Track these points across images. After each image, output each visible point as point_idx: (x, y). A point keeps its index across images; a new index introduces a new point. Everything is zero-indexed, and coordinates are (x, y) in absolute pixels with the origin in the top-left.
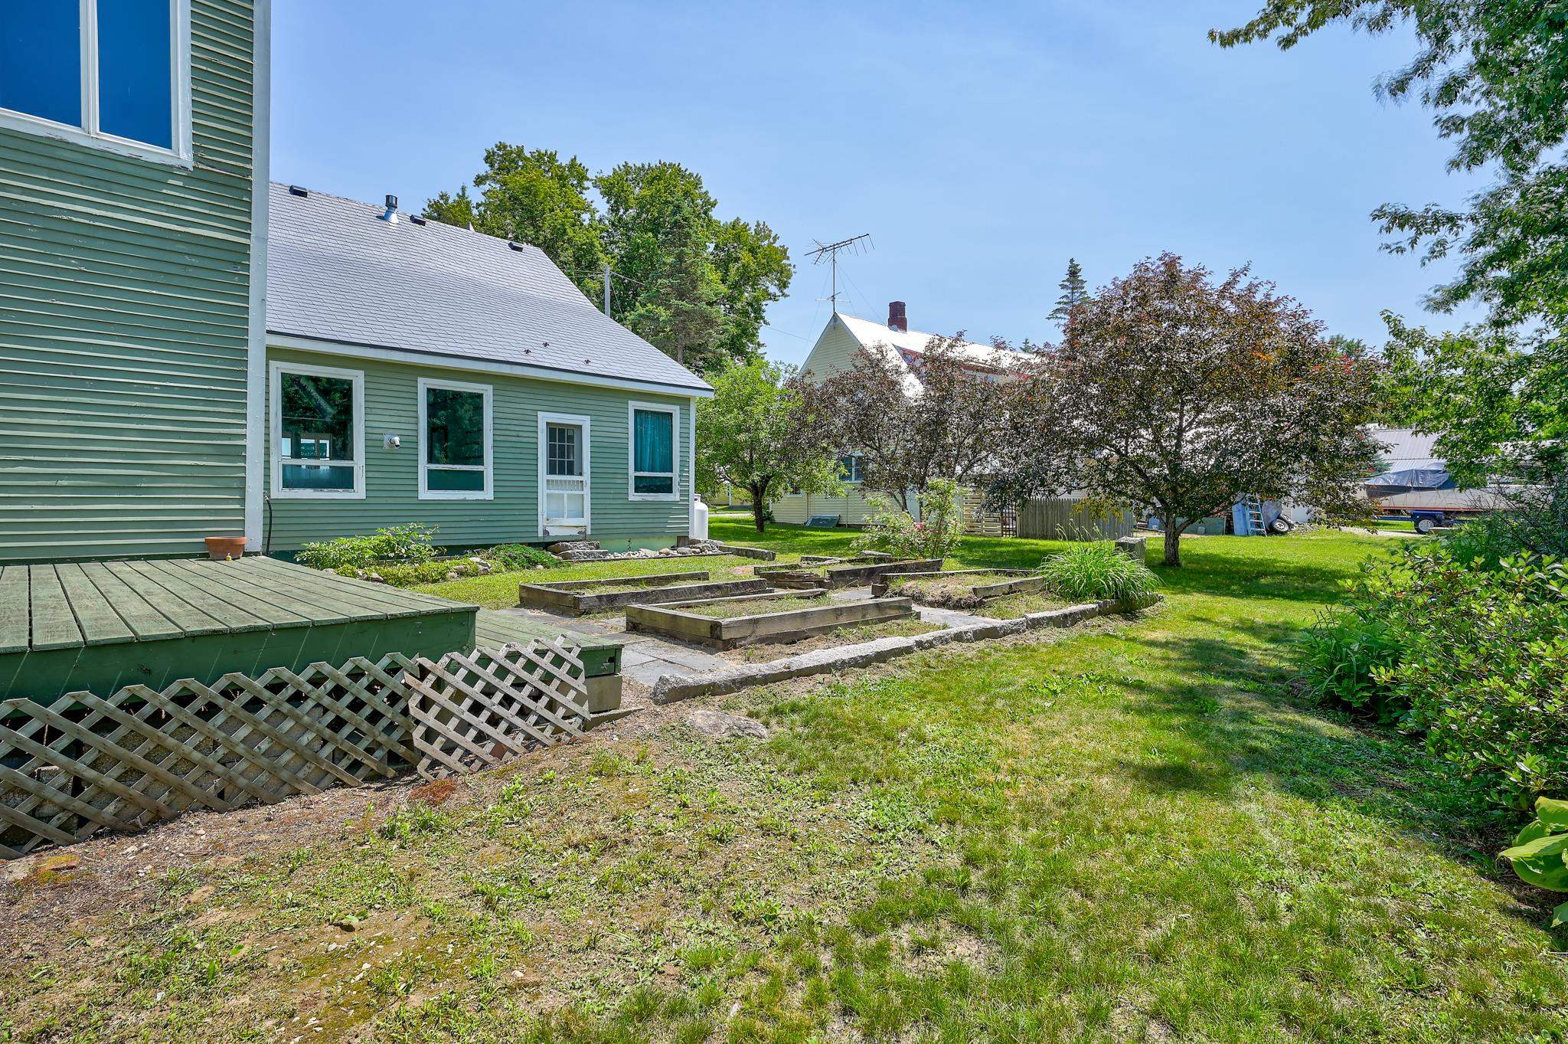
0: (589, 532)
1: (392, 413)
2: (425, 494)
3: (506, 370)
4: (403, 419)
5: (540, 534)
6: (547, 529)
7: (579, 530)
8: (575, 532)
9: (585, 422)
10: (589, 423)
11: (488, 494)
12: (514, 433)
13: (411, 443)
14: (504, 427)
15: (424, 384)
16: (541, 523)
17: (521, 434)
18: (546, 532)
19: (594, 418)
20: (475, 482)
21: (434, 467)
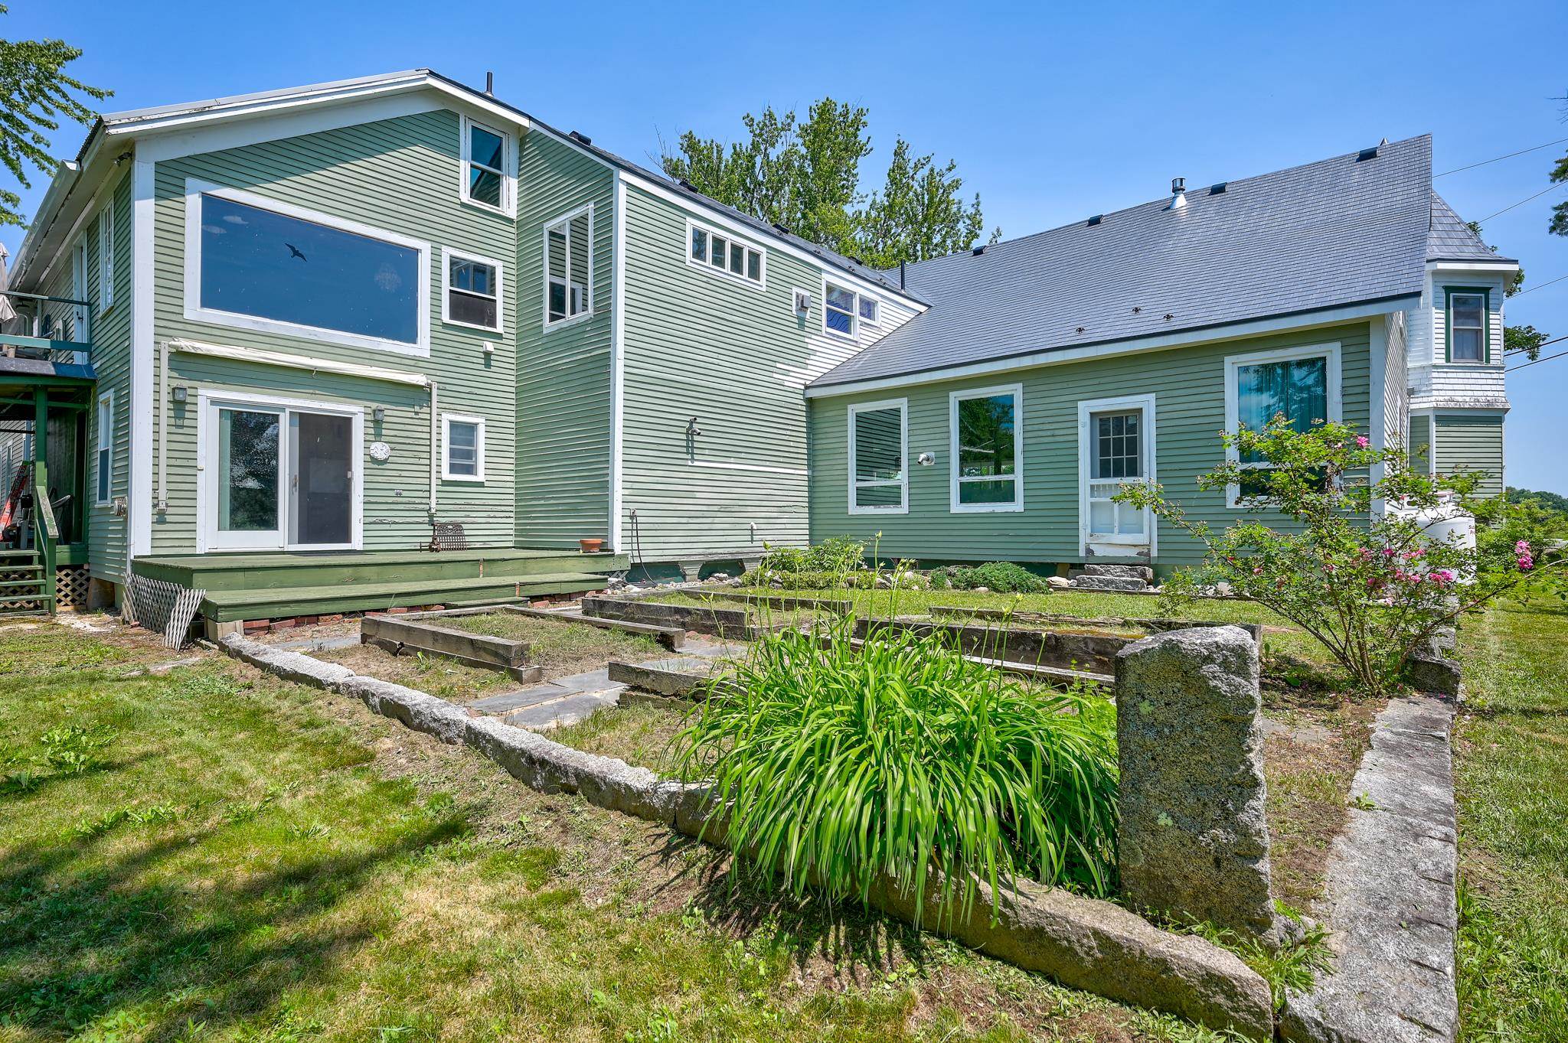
0: (1154, 553)
1: (928, 431)
2: (957, 507)
3: (1027, 362)
4: (938, 436)
5: (1082, 553)
6: (1092, 547)
7: (1137, 550)
8: (1132, 553)
9: (1147, 403)
10: (1153, 403)
11: (1017, 506)
12: (1049, 433)
13: (943, 458)
14: (1036, 427)
15: (955, 397)
16: (1084, 538)
17: (1057, 432)
18: (1089, 551)
19: (1161, 394)
20: (1004, 493)
21: (966, 479)
